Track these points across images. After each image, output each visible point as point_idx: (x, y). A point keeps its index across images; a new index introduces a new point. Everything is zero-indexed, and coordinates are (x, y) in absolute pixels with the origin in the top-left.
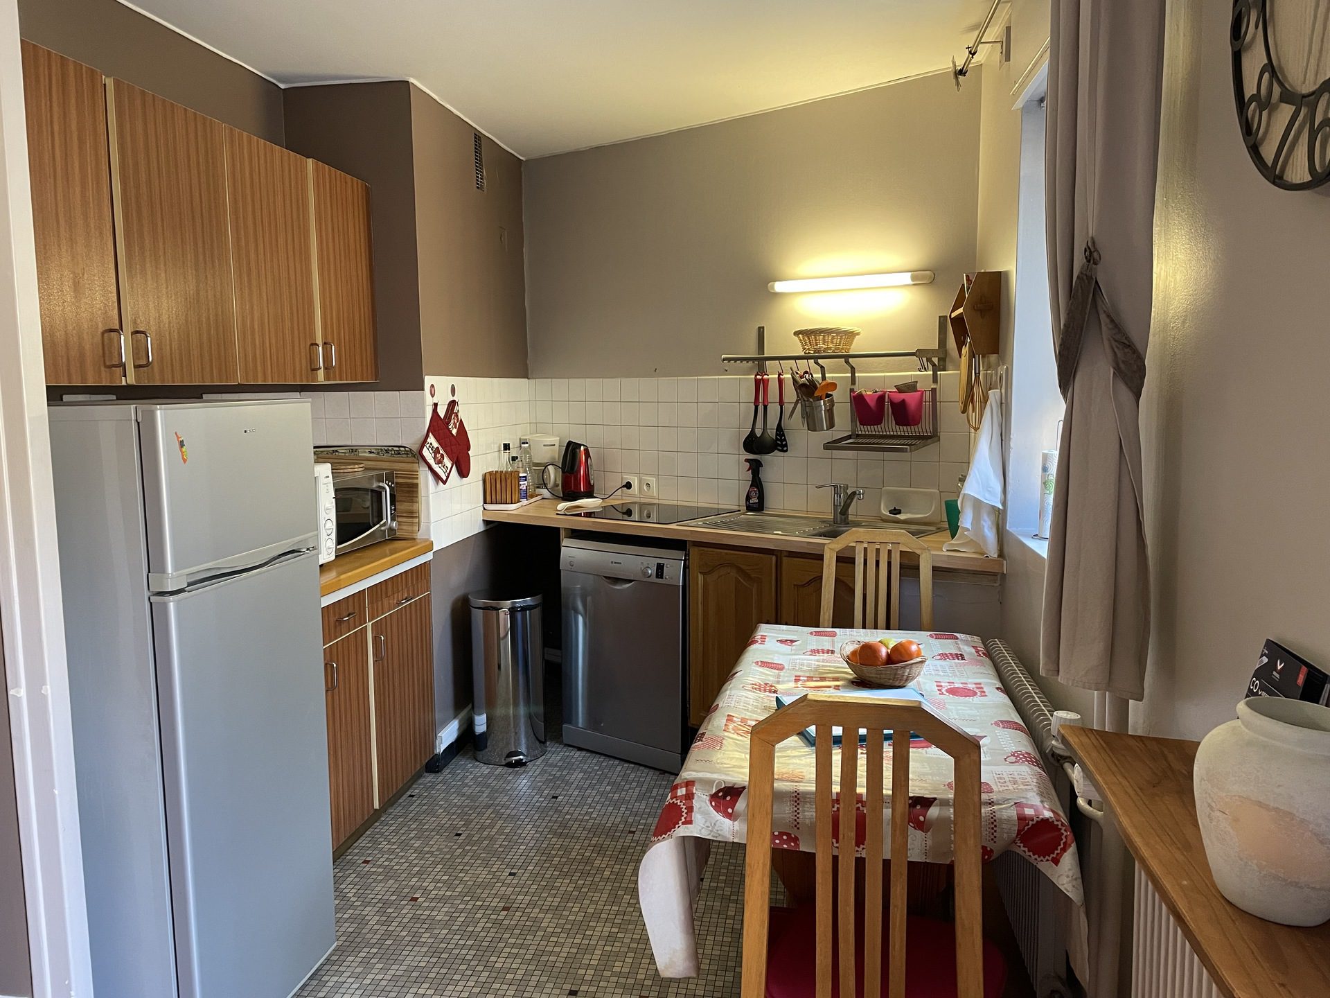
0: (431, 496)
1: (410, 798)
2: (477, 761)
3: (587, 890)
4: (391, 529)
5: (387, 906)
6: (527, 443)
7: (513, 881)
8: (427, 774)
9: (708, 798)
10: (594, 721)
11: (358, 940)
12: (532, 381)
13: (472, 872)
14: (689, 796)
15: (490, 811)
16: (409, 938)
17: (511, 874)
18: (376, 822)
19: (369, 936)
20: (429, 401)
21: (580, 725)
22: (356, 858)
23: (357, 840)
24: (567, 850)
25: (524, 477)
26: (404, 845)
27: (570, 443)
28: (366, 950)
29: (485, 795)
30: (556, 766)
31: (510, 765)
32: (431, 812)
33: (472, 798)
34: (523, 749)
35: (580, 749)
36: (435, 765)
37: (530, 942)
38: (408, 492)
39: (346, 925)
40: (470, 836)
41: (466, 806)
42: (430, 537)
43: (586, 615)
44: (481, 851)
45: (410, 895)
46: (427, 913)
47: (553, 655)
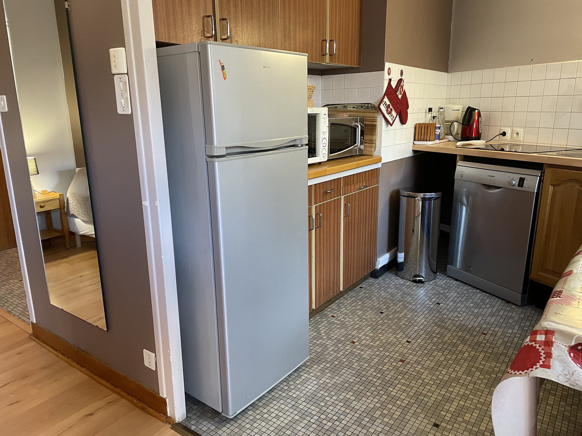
0: (383, 132)
1: (360, 288)
2: (397, 276)
3: (452, 362)
4: (360, 150)
5: (339, 342)
6: (443, 109)
7: (408, 346)
8: (371, 278)
9: (567, 349)
10: (466, 266)
11: (321, 357)
12: (450, 74)
13: (386, 335)
14: (548, 344)
15: (401, 304)
16: (347, 364)
17: (407, 341)
18: (342, 297)
19: (327, 356)
20: (387, 77)
21: (458, 267)
22: (329, 313)
23: (331, 304)
24: (442, 336)
25: (438, 127)
26: (354, 312)
27: (469, 108)
28: (324, 364)
29: (399, 295)
30: (441, 287)
31: (415, 281)
32: (370, 298)
33: (392, 295)
34: (423, 274)
35: (456, 280)
36: (375, 274)
37: (413, 385)
38: (371, 129)
39: (317, 347)
40: (388, 315)
41: (388, 299)
42: (380, 155)
43: (468, 206)
44: (393, 325)
45: (352, 339)
46: (359, 352)
47: (445, 228)
